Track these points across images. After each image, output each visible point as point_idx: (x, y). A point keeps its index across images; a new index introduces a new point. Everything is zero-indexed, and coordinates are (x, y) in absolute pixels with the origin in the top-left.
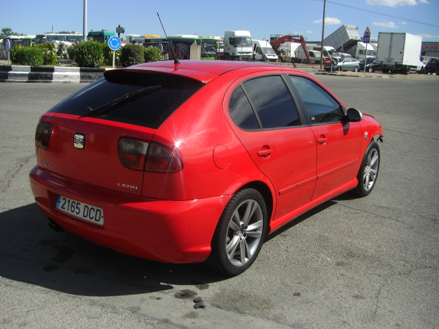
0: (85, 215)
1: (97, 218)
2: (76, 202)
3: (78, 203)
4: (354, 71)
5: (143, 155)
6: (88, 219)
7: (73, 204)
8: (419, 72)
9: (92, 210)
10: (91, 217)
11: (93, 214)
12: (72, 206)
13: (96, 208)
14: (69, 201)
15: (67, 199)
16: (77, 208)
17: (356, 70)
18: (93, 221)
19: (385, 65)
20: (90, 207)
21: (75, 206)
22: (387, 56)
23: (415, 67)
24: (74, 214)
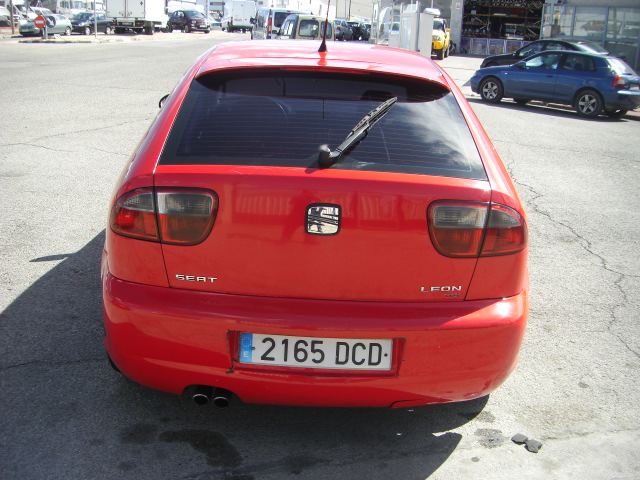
0: (342, 358)
1: (375, 359)
2: (309, 340)
3: (314, 343)
4: (65, 34)
5: (478, 229)
6: (350, 366)
7: (301, 346)
8: (164, 30)
9: (359, 348)
10: (358, 360)
11: (361, 354)
12: (297, 350)
13: (367, 342)
14: (285, 342)
15: (278, 339)
16: (313, 351)
17: (68, 32)
18: (365, 366)
19: (121, 23)
20: (351, 342)
21: (308, 349)
22: (122, 10)
23: (160, 23)
24: (309, 364)
